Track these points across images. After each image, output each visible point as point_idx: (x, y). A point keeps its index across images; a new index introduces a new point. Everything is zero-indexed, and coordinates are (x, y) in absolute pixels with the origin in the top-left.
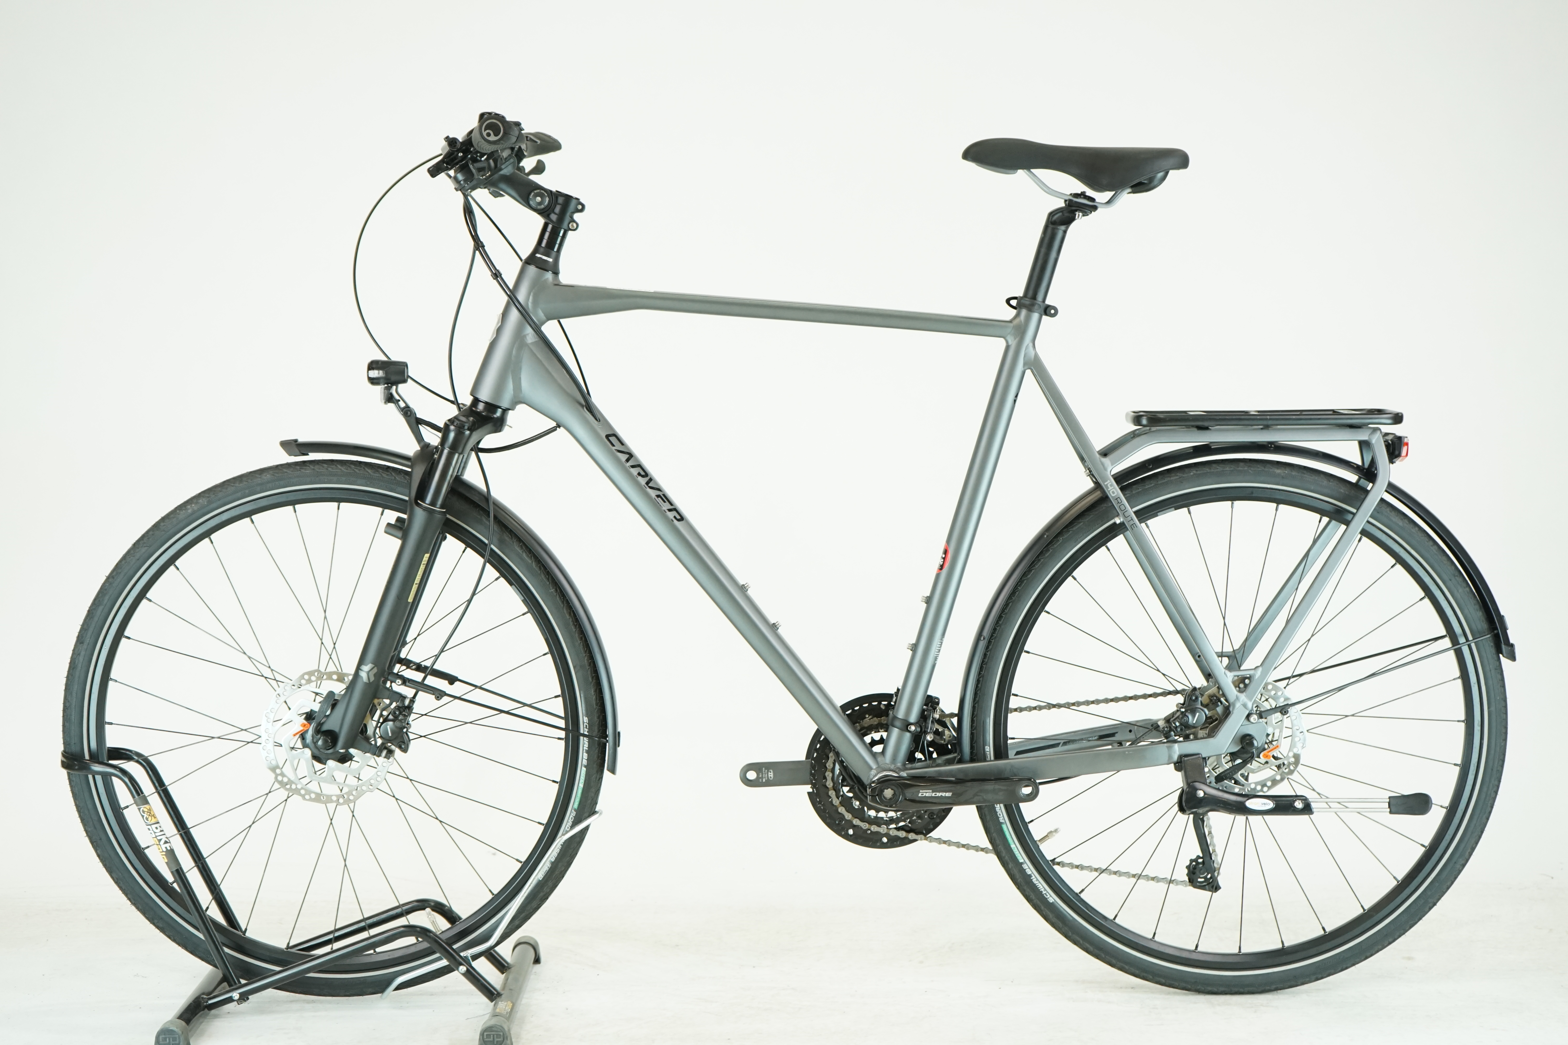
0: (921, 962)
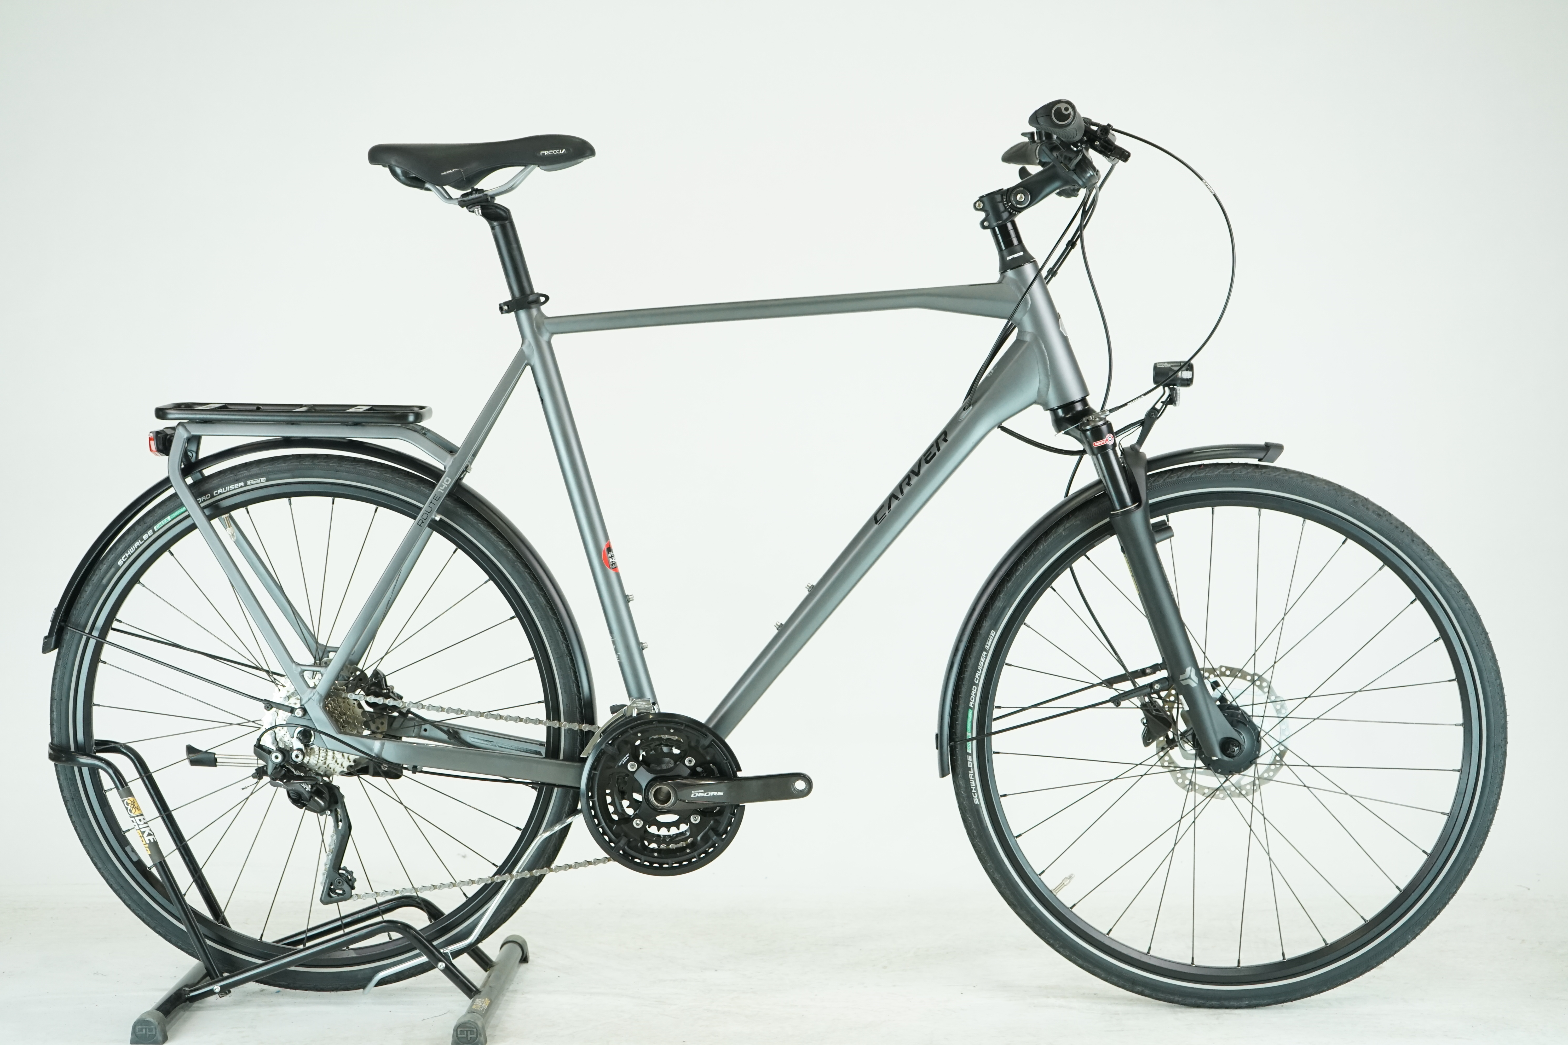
0: (885, 967)
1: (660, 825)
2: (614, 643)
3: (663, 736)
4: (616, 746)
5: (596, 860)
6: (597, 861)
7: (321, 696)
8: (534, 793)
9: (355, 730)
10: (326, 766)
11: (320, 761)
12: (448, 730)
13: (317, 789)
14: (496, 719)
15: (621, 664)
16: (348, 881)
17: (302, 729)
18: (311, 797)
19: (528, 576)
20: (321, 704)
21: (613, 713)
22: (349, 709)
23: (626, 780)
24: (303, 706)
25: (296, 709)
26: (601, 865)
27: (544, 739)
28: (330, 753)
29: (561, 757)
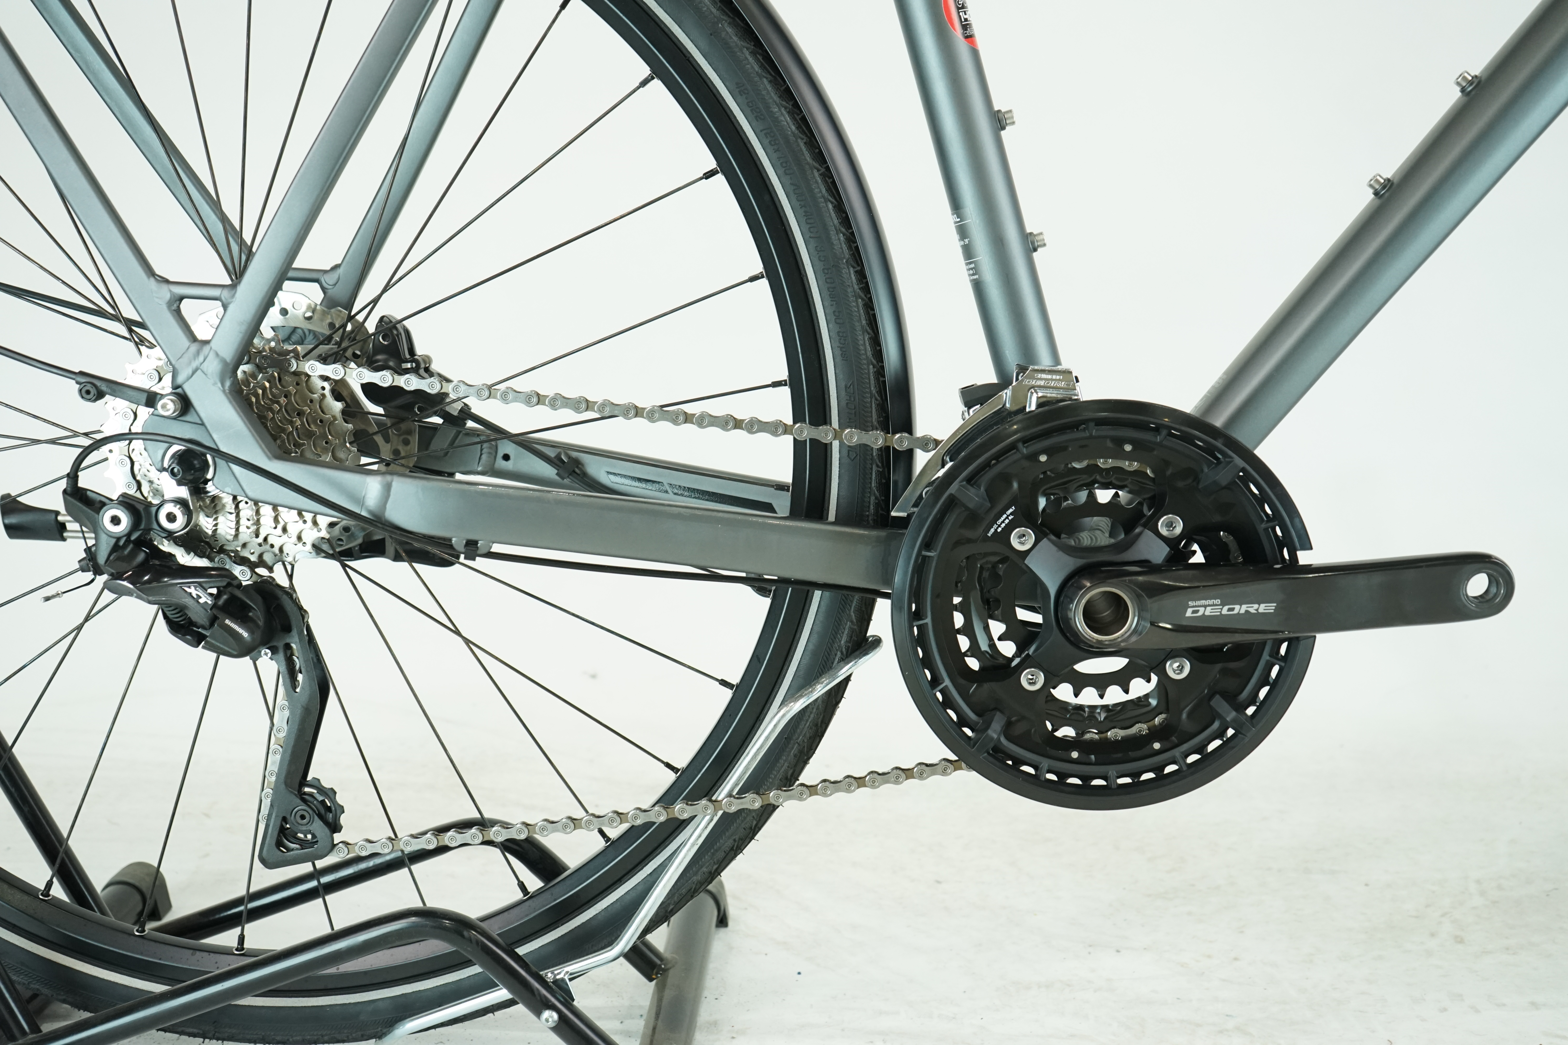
1: (1080, 682)
2: (963, 231)
3: (1101, 463)
4: (982, 489)
5: (924, 767)
6: (926, 769)
7: (224, 362)
8: (764, 603)
9: (327, 453)
10: (260, 540)
11: (242, 529)
12: (558, 457)
13: (233, 599)
14: (675, 422)
15: (978, 288)
16: (323, 811)
17: (183, 448)
18: (213, 620)
19: (751, 59)
20: (228, 384)
21: (969, 405)
22: (311, 401)
23: (1001, 573)
24: (179, 390)
25: (162, 396)
26: (936, 780)
27: (786, 476)
28: (267, 511)
29: (832, 517)
